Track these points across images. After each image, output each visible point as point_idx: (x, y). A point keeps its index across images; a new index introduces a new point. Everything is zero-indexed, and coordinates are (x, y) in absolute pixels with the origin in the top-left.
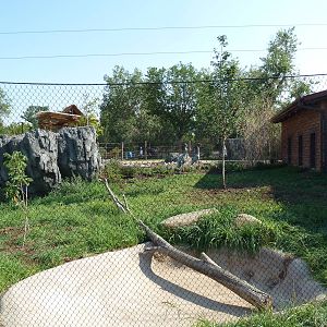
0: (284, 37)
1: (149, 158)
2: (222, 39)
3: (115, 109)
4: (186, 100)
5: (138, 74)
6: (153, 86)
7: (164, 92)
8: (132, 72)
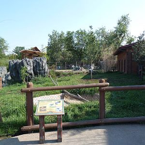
0: (124, 18)
1: (67, 69)
2: (91, 27)
3: (53, 48)
4: (83, 45)
5: (63, 33)
6: (69, 39)
7: (73, 42)
8: (60, 33)
